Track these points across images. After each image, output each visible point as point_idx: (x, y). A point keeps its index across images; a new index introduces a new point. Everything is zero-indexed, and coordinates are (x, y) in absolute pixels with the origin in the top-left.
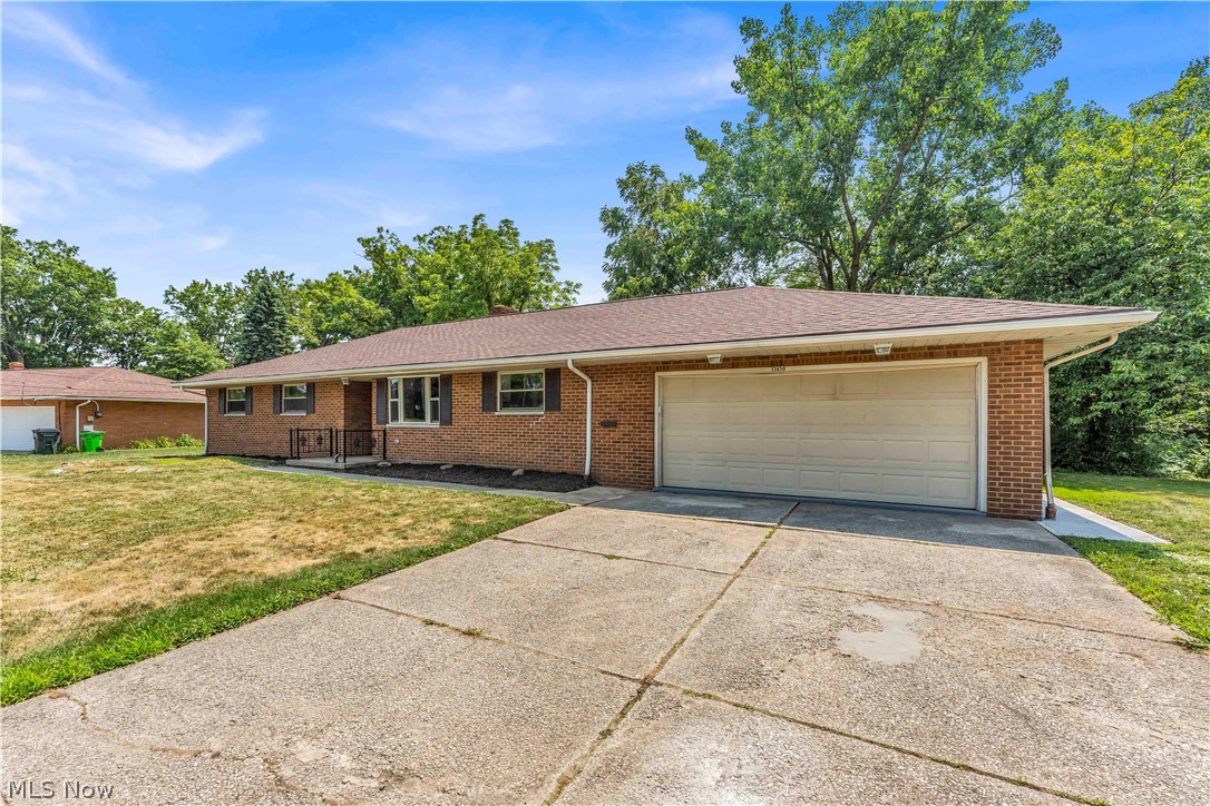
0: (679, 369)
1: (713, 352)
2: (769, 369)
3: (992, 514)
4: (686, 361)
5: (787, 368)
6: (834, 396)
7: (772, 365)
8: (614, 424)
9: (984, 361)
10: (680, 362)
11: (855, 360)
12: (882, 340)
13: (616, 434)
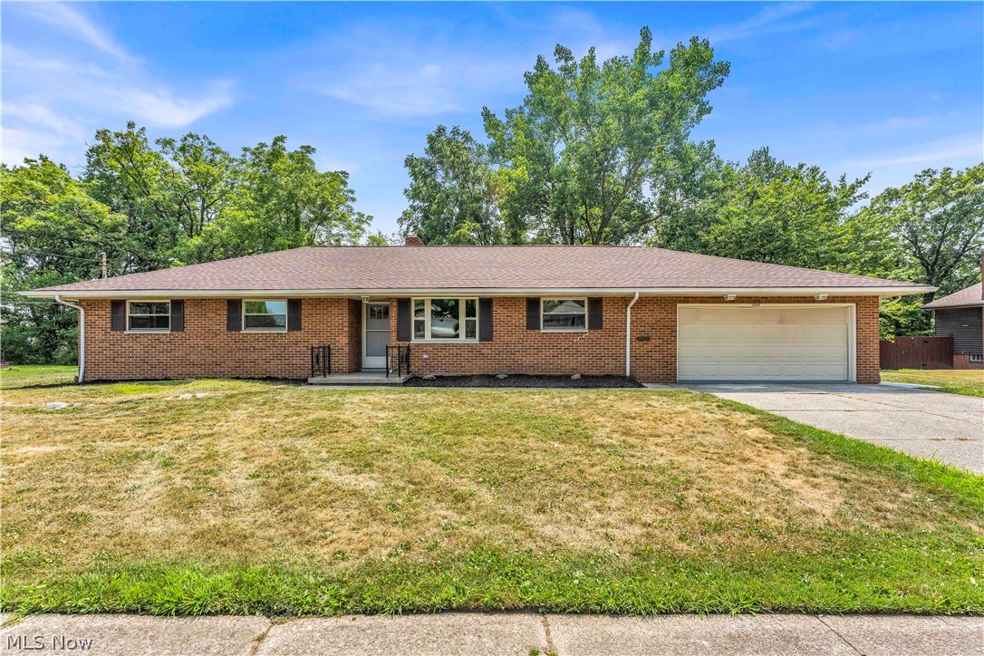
0: (695, 302)
1: (732, 293)
2: (750, 305)
3: (859, 382)
4: (701, 297)
5: (761, 305)
6: (781, 322)
7: (754, 302)
8: (648, 339)
9: (854, 305)
10: (696, 298)
11: (798, 302)
12: (823, 292)
13: (648, 346)
